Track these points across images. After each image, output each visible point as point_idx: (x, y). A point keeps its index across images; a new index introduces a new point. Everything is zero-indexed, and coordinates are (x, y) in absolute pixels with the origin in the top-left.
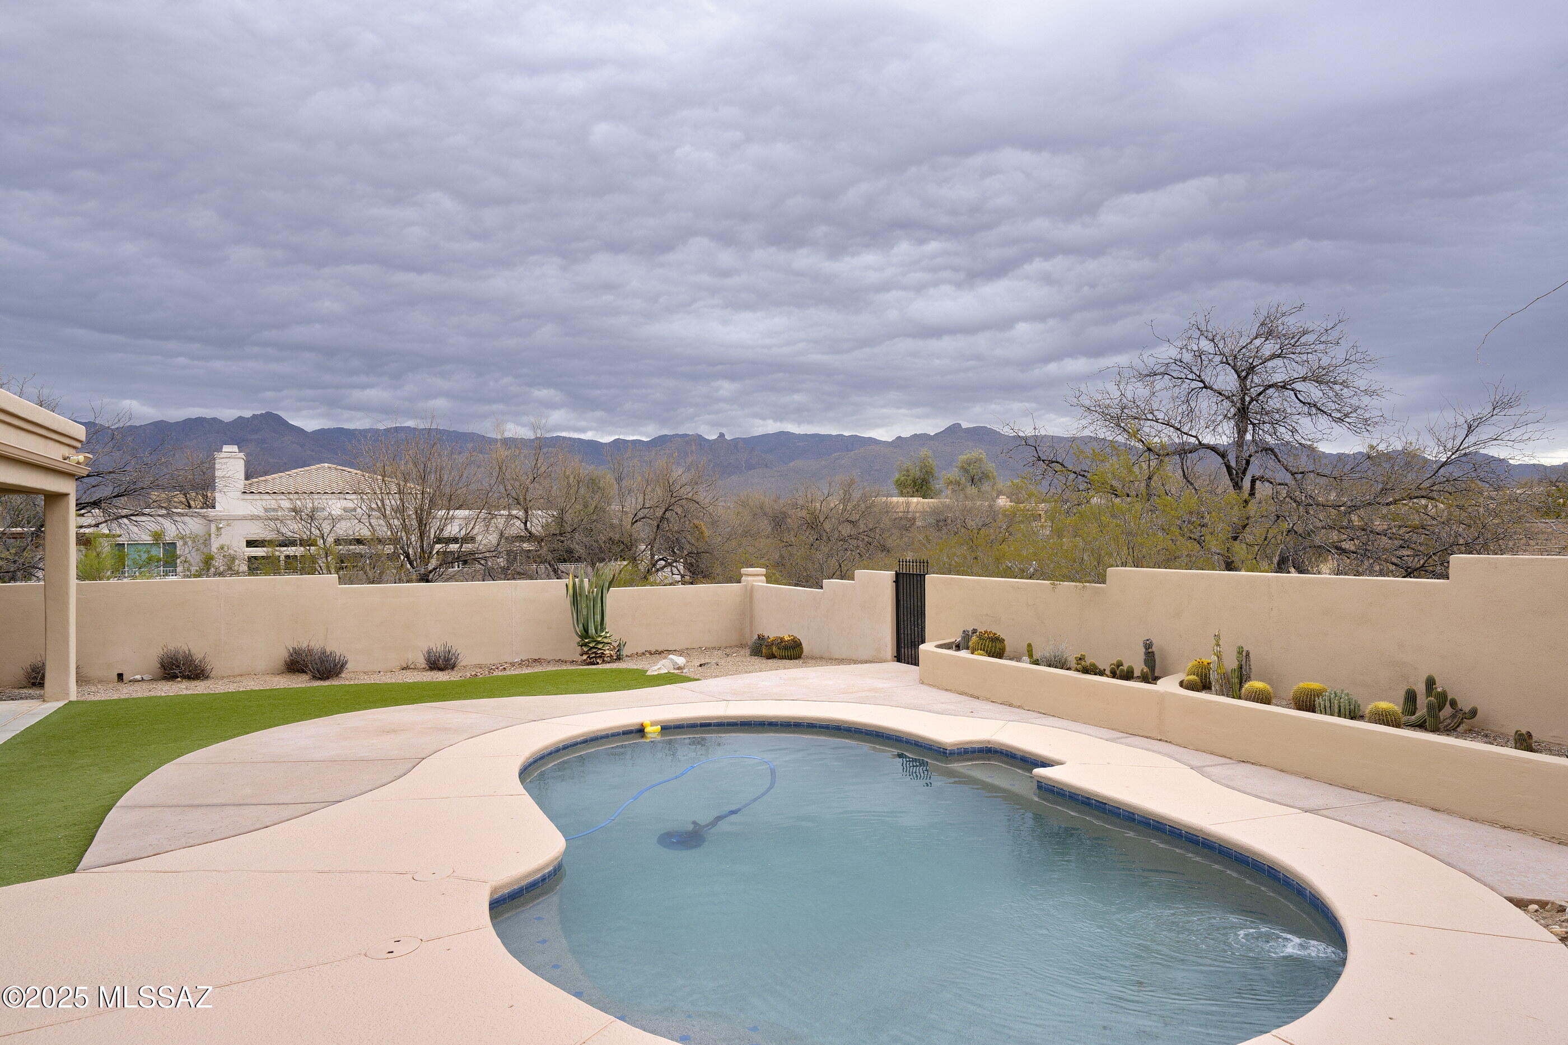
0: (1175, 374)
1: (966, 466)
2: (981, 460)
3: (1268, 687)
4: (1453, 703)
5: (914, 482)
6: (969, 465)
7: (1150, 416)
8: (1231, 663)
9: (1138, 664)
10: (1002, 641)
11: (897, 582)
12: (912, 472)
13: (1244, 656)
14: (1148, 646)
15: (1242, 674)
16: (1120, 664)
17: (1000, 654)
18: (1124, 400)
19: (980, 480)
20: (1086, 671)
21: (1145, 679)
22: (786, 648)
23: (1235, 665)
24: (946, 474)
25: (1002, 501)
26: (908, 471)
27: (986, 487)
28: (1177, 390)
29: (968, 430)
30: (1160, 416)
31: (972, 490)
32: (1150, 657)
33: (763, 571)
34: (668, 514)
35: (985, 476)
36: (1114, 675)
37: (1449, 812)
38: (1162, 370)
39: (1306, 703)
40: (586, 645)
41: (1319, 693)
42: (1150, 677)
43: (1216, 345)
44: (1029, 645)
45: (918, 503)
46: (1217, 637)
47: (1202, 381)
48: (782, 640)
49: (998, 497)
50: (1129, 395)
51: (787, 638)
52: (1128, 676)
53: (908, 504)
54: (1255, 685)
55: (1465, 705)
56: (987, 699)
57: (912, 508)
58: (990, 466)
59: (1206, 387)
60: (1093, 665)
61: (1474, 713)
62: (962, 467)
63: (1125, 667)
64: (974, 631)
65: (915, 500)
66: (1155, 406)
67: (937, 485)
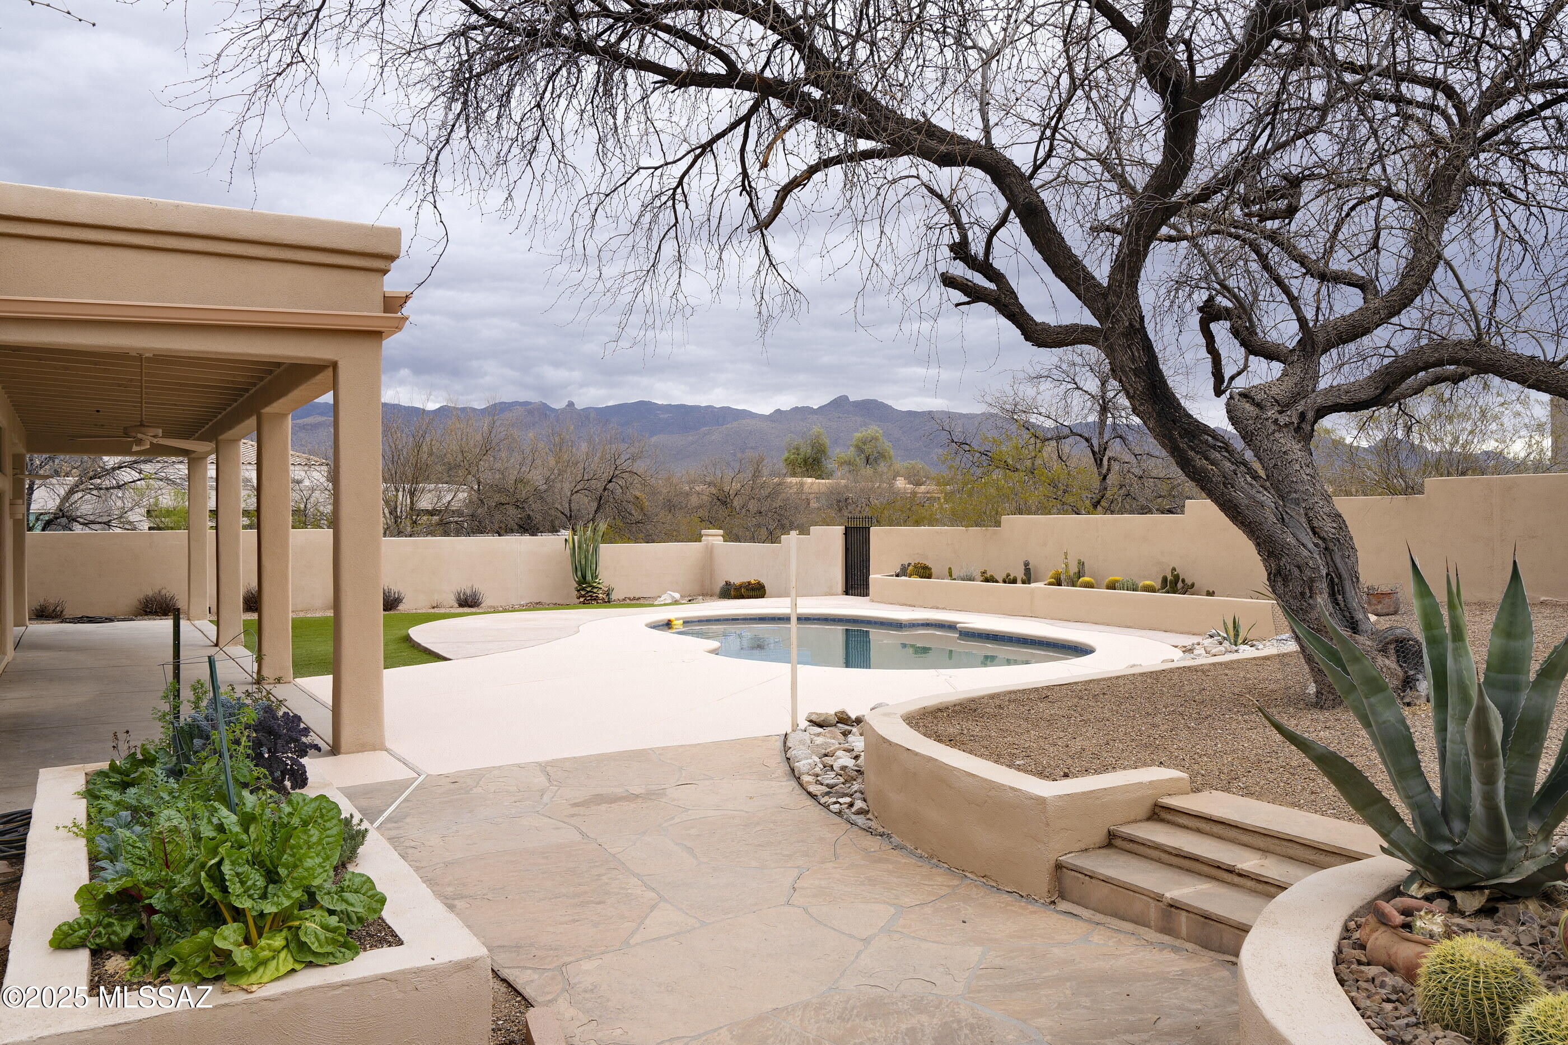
0: (1055, 377)
1: (860, 444)
2: (876, 439)
3: (1092, 580)
4: (1183, 581)
5: (805, 461)
6: (865, 444)
7: (1035, 411)
8: (1074, 569)
9: (1020, 574)
10: (930, 569)
11: (846, 534)
12: (802, 451)
13: (1081, 564)
14: (1026, 564)
15: (1079, 575)
16: (1008, 575)
17: (929, 577)
18: (1017, 399)
19: (876, 460)
20: (987, 580)
21: (1024, 582)
22: (753, 589)
23: (1076, 570)
24: (838, 453)
25: (901, 483)
26: (798, 449)
27: (882, 467)
28: (1056, 390)
29: (856, 404)
30: (1043, 410)
31: (868, 471)
32: (1027, 571)
33: (721, 532)
34: (610, 486)
35: (882, 456)
36: (1005, 582)
37: (1171, 631)
38: (1046, 374)
39: (1112, 586)
40: (583, 589)
41: (1117, 581)
42: (1027, 580)
43: (1084, 358)
44: (950, 569)
45: (812, 484)
46: (1066, 554)
47: (1076, 383)
48: (749, 583)
49: (894, 478)
50: (1021, 394)
51: (753, 582)
52: (1014, 581)
53: (802, 484)
54: (1086, 579)
55: (1189, 582)
56: (921, 607)
57: (806, 488)
58: (887, 445)
59: (1078, 388)
60: (992, 576)
61: (1193, 585)
62: (857, 446)
63: (1012, 577)
64: (909, 565)
65: (809, 480)
66: (1040, 403)
67: (830, 465)
